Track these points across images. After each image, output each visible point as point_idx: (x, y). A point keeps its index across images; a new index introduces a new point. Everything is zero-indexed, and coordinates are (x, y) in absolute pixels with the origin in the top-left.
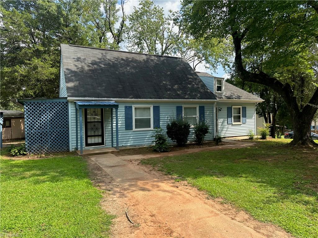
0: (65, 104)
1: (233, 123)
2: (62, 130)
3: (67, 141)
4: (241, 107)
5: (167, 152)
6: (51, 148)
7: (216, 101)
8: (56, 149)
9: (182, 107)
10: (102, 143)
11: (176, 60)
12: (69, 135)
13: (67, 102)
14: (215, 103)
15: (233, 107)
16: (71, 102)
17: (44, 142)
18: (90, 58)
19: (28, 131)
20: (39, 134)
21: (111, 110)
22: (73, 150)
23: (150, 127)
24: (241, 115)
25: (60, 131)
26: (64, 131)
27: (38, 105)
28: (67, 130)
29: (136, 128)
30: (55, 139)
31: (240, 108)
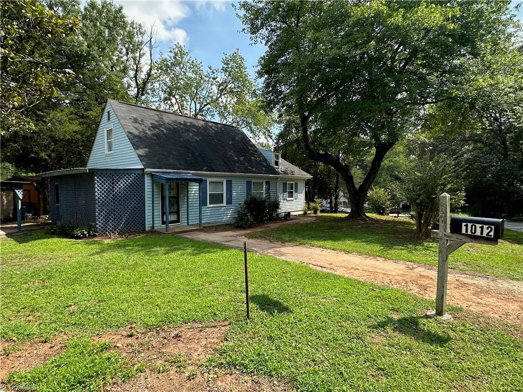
0: (140, 176)
1: (288, 199)
2: (137, 206)
3: (143, 219)
4: (293, 182)
5: (253, 228)
6: (125, 227)
7: (279, 177)
8: (131, 228)
9: (251, 181)
10: (178, 221)
11: (232, 129)
12: (145, 212)
13: (143, 174)
14: (279, 179)
15: (288, 182)
16: (148, 174)
17: (117, 220)
18: (148, 121)
19: (99, 208)
20: (112, 211)
21: (186, 184)
22: (150, 229)
23: (223, 203)
24: (294, 190)
25: (135, 207)
26: (139, 207)
27: (111, 176)
28: (142, 207)
29: (210, 204)
30: (130, 217)
31: (292, 184)
